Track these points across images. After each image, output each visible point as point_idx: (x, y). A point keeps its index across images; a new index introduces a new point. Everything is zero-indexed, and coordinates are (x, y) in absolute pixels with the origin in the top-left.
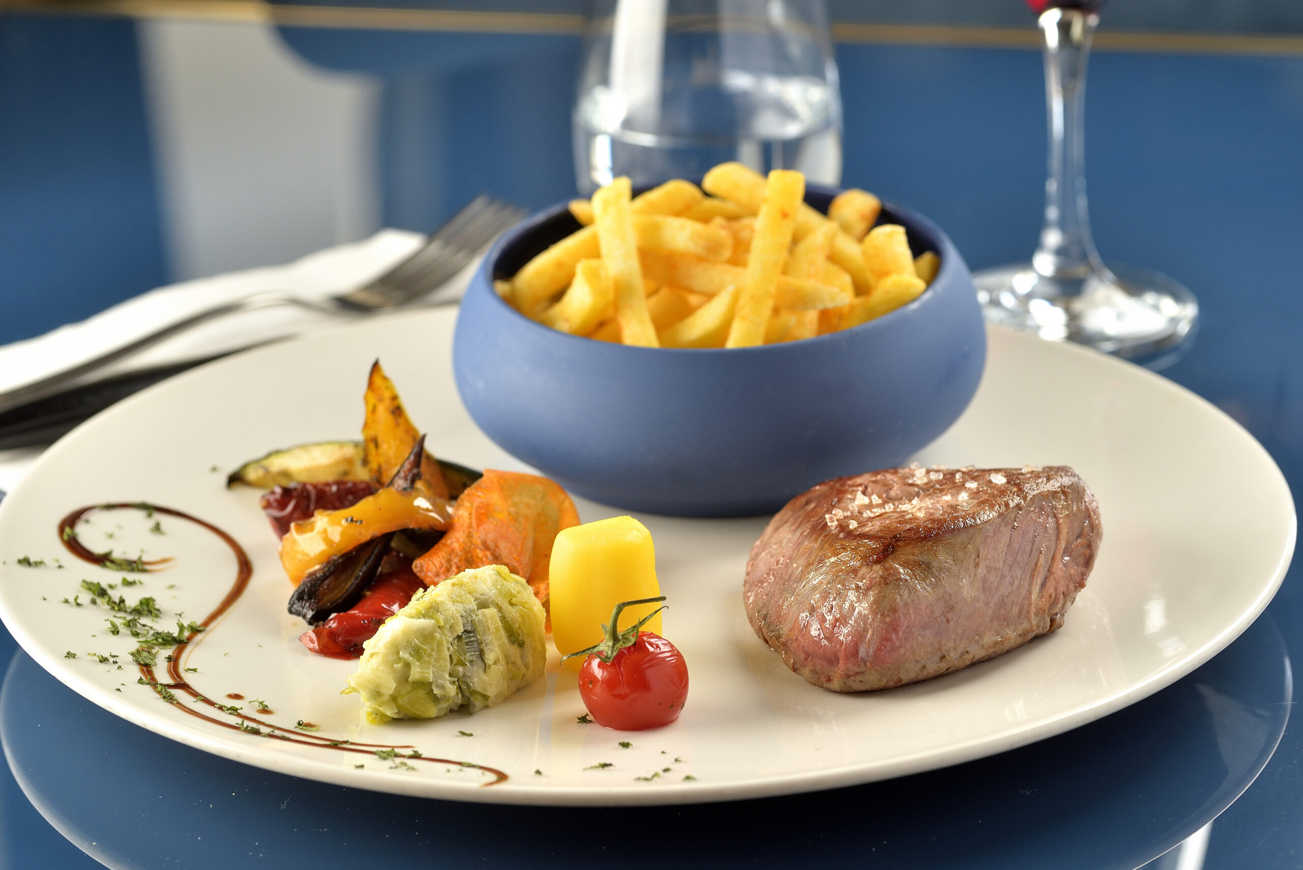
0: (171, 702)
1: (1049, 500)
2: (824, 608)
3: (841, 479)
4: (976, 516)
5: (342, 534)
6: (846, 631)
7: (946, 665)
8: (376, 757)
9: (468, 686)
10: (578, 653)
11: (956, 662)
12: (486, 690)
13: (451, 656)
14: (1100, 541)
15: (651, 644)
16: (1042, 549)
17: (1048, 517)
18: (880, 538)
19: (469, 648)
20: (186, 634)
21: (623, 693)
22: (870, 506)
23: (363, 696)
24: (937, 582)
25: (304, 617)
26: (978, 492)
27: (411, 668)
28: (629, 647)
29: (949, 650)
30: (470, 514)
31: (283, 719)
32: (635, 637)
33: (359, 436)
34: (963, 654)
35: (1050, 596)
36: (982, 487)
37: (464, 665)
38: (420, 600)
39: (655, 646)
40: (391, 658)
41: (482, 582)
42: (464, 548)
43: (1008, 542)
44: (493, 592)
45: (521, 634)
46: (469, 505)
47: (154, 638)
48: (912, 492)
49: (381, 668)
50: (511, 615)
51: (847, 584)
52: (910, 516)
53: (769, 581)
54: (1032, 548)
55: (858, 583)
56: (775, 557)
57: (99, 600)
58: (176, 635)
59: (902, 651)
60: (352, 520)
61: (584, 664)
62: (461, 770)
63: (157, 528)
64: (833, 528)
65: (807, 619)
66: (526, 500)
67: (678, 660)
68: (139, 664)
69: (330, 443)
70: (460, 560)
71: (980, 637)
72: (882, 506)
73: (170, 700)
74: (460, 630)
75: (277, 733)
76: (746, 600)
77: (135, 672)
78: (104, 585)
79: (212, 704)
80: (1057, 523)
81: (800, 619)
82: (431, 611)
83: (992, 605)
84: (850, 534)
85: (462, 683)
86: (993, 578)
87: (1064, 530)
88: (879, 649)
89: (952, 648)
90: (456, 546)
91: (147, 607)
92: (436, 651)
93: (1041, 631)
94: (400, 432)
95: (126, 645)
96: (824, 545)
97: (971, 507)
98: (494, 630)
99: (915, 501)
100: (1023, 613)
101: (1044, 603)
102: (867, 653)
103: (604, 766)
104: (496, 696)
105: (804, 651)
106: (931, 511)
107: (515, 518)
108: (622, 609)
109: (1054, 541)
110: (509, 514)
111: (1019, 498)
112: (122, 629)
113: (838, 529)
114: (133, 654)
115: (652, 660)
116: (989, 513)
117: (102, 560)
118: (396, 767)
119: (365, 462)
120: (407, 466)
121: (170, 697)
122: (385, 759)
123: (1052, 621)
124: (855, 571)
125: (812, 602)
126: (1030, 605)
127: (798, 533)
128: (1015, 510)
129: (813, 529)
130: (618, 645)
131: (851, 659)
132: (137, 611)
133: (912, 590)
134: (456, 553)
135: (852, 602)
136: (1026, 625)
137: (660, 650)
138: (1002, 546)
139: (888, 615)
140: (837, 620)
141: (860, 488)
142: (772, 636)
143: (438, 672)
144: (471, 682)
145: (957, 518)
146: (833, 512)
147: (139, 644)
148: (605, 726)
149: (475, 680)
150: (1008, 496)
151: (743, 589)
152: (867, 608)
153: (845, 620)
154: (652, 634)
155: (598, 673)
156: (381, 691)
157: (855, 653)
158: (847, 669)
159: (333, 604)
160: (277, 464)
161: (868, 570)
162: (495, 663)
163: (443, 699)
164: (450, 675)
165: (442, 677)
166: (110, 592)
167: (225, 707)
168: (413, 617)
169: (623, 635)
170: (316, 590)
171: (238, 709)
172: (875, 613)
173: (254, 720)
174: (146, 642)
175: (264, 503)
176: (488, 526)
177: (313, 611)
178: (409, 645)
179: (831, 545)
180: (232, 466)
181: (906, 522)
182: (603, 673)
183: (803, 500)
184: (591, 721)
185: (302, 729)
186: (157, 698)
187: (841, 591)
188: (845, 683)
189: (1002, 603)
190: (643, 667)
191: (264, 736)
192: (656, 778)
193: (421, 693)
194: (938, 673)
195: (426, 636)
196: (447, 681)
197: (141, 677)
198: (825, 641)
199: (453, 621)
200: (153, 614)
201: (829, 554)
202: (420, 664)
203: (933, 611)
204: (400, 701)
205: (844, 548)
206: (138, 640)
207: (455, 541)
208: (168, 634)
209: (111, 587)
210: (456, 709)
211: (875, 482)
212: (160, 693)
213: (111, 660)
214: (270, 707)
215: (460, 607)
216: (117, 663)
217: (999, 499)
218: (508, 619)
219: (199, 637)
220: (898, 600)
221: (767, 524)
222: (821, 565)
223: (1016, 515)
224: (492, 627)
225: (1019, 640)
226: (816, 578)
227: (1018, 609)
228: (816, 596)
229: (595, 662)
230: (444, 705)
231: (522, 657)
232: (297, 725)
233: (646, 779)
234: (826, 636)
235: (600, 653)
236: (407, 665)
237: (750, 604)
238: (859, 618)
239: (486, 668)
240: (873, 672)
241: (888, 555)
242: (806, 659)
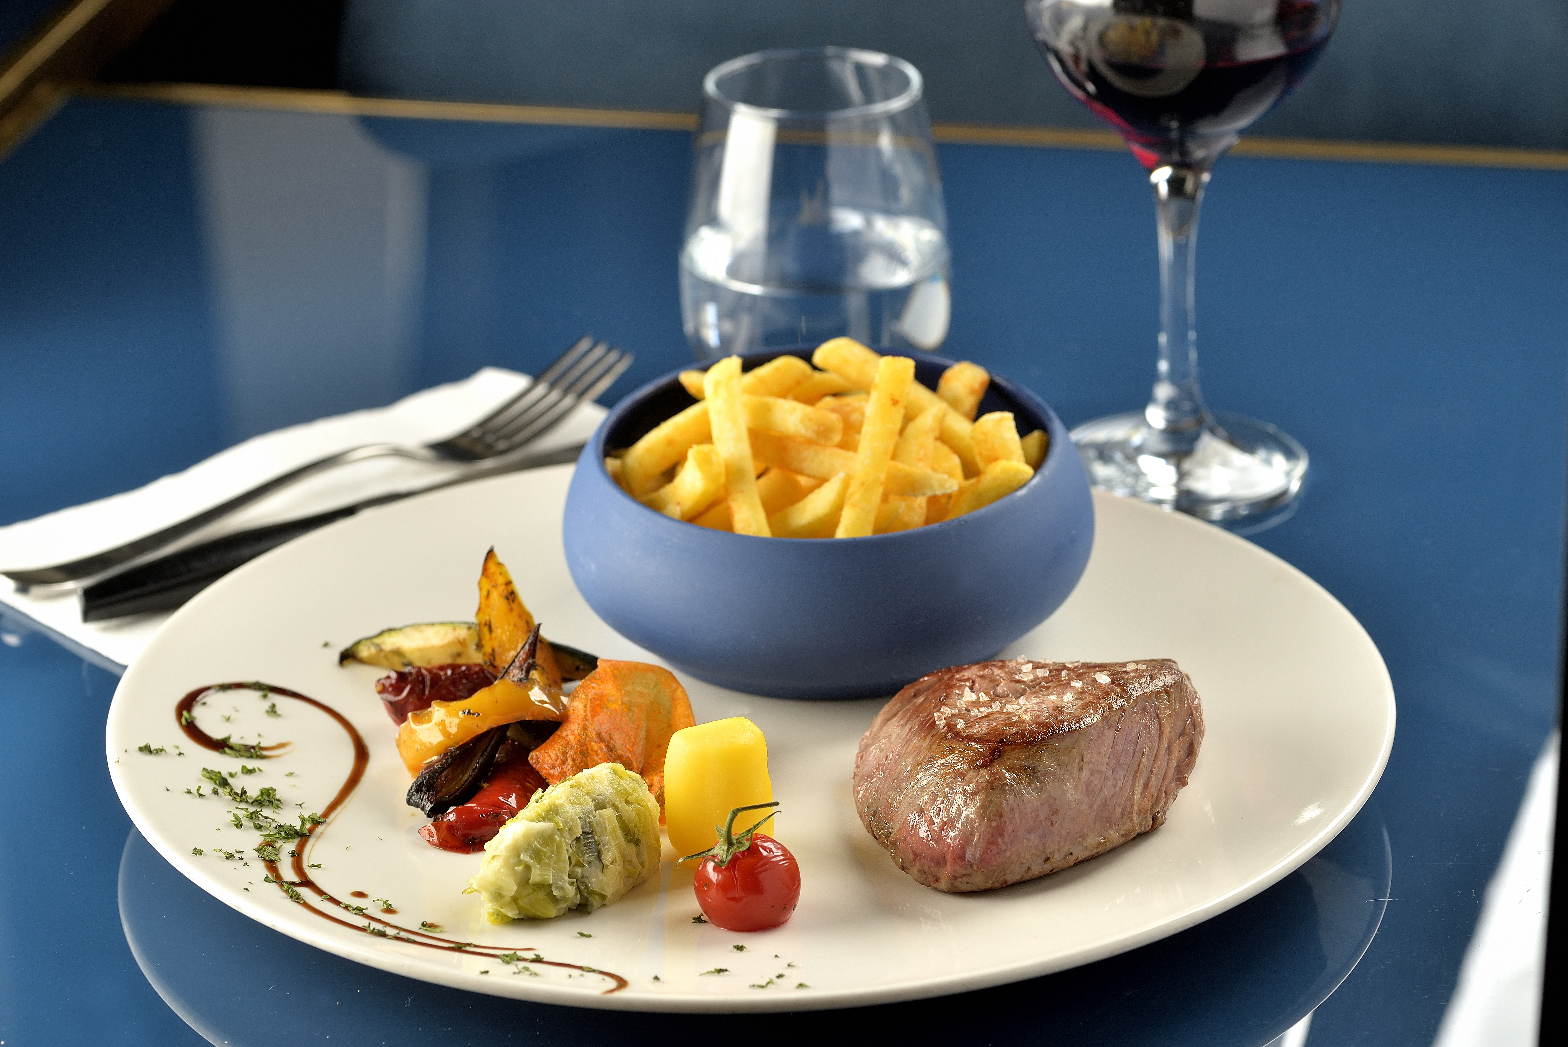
0: (298, 902)
1: (1152, 700)
2: (932, 811)
3: (949, 670)
4: (1081, 720)
5: (459, 726)
6: (954, 834)
7: (1050, 867)
8: (499, 961)
9: (586, 886)
10: (694, 856)
11: (1059, 863)
12: (603, 890)
13: (569, 858)
14: (1202, 738)
15: (765, 848)
16: (1145, 750)
17: (1151, 716)
18: (987, 741)
19: (587, 849)
20: (308, 826)
21: (737, 896)
22: (977, 704)
23: (485, 897)
24: (1042, 786)
25: (423, 809)
26: (1083, 692)
27: (531, 870)
28: (743, 851)
29: (1053, 852)
30: (585, 706)
31: (408, 920)
32: (749, 842)
33: (472, 618)
34: (1067, 856)
35: (1153, 796)
36: (1087, 688)
37: (582, 866)
38: (540, 801)
39: (768, 850)
40: (512, 861)
41: (599, 782)
42: (579, 741)
43: (1111, 744)
44: (610, 791)
45: (637, 832)
46: (584, 697)
47: (276, 831)
48: (1021, 690)
49: (502, 870)
50: (627, 814)
51: (955, 788)
52: (1016, 718)
53: (878, 776)
54: (1135, 750)
55: (965, 787)
56: (884, 752)
57: (221, 790)
58: (298, 827)
59: (1008, 854)
60: (469, 712)
61: (699, 867)
62: (582, 975)
63: (273, 711)
64: (941, 727)
65: (915, 821)
66: (639, 689)
67: (790, 864)
68: (264, 860)
69: (442, 624)
70: (575, 753)
71: (1084, 838)
72: (988, 704)
73: (296, 899)
74: (579, 832)
75: (403, 934)
76: (856, 794)
77: (260, 870)
78: (225, 774)
79: (337, 903)
80: (1160, 723)
81: (909, 820)
82: (551, 813)
83: (1095, 807)
84: (957, 734)
85: (580, 884)
86: (1096, 781)
87: (1167, 730)
88: (985, 852)
89: (1056, 851)
90: (571, 738)
91: (268, 798)
92: (555, 853)
93: (1143, 829)
94: (514, 618)
95: (250, 840)
96: (932, 745)
97: (1076, 710)
98: (611, 830)
99: (1022, 700)
100: (1126, 814)
101: (1147, 803)
102: (974, 856)
103: (720, 971)
104: (612, 895)
105: (913, 852)
106: (1037, 713)
107: (629, 708)
108: (736, 815)
109: (1157, 742)
110: (623, 703)
111: (1123, 700)
112: (245, 822)
113: (946, 728)
114: (258, 850)
115: (765, 864)
116: (1093, 716)
117: (220, 746)
118: (520, 972)
119: (479, 646)
120: (522, 655)
121: (297, 896)
122: (508, 963)
123: (1154, 819)
124: (962, 774)
125: (921, 803)
126: (1132, 805)
127: (907, 728)
128: (1119, 712)
129: (922, 725)
130: (732, 849)
131: (959, 861)
132: (258, 802)
133: (1017, 794)
134: (572, 746)
135: (959, 805)
136: (1128, 825)
137: (773, 854)
138: (1106, 749)
139: (994, 820)
140: (944, 823)
141: (968, 684)
142: (881, 834)
143: (558, 874)
144: (589, 882)
145: (1061, 721)
146: (942, 710)
147: (263, 838)
148: (719, 926)
149: (593, 880)
150: (1112, 699)
151: (852, 782)
152: (974, 812)
153: (953, 823)
154: (765, 836)
155: (714, 876)
156: (503, 893)
157: (962, 857)
158: (954, 871)
159: (452, 797)
160: (390, 642)
161: (975, 774)
162: (612, 863)
163: (562, 900)
164: (570, 876)
165: (562, 879)
166: (230, 781)
167: (350, 906)
168: (533, 820)
169: (737, 839)
170: (435, 782)
171: (364, 909)
172: (981, 818)
173: (379, 921)
174: (269, 835)
175: (380, 688)
176: (602, 717)
177: (431, 803)
178: (530, 847)
179: (939, 746)
180: (345, 643)
181: (1012, 725)
182: (718, 876)
183: (912, 691)
184: (705, 922)
185: (426, 930)
186: (284, 898)
187: (949, 795)
188: (952, 884)
189: (1105, 805)
190: (756, 871)
191: (390, 938)
192: (770, 985)
193: (541, 895)
194: (1043, 874)
195: (546, 839)
196: (565, 882)
197: (267, 875)
198: (933, 843)
199: (571, 824)
200: (274, 805)
201: (937, 756)
202: (540, 867)
203: (1038, 815)
204: (521, 902)
205: (952, 751)
206: (261, 833)
207: (570, 733)
208: (291, 828)
209: (231, 775)
210: (574, 908)
211: (982, 677)
212: (287, 891)
213: (237, 856)
214: (394, 907)
215: (578, 809)
216: (243, 859)
217: (1103, 701)
218: (625, 818)
219: (320, 829)
220: (1004, 805)
221: (876, 714)
222: (929, 766)
223: (1119, 717)
224: (609, 828)
225: (1122, 840)
226: (924, 780)
227: (1120, 810)
228: (925, 798)
229: (710, 865)
230: (563, 906)
231: (638, 855)
232: (421, 927)
233: (761, 987)
234: (933, 838)
235: (714, 857)
236: (528, 868)
237: (860, 798)
238: (966, 822)
239: (603, 867)
240: (979, 874)
241: (994, 759)
242: (914, 859)
